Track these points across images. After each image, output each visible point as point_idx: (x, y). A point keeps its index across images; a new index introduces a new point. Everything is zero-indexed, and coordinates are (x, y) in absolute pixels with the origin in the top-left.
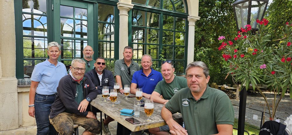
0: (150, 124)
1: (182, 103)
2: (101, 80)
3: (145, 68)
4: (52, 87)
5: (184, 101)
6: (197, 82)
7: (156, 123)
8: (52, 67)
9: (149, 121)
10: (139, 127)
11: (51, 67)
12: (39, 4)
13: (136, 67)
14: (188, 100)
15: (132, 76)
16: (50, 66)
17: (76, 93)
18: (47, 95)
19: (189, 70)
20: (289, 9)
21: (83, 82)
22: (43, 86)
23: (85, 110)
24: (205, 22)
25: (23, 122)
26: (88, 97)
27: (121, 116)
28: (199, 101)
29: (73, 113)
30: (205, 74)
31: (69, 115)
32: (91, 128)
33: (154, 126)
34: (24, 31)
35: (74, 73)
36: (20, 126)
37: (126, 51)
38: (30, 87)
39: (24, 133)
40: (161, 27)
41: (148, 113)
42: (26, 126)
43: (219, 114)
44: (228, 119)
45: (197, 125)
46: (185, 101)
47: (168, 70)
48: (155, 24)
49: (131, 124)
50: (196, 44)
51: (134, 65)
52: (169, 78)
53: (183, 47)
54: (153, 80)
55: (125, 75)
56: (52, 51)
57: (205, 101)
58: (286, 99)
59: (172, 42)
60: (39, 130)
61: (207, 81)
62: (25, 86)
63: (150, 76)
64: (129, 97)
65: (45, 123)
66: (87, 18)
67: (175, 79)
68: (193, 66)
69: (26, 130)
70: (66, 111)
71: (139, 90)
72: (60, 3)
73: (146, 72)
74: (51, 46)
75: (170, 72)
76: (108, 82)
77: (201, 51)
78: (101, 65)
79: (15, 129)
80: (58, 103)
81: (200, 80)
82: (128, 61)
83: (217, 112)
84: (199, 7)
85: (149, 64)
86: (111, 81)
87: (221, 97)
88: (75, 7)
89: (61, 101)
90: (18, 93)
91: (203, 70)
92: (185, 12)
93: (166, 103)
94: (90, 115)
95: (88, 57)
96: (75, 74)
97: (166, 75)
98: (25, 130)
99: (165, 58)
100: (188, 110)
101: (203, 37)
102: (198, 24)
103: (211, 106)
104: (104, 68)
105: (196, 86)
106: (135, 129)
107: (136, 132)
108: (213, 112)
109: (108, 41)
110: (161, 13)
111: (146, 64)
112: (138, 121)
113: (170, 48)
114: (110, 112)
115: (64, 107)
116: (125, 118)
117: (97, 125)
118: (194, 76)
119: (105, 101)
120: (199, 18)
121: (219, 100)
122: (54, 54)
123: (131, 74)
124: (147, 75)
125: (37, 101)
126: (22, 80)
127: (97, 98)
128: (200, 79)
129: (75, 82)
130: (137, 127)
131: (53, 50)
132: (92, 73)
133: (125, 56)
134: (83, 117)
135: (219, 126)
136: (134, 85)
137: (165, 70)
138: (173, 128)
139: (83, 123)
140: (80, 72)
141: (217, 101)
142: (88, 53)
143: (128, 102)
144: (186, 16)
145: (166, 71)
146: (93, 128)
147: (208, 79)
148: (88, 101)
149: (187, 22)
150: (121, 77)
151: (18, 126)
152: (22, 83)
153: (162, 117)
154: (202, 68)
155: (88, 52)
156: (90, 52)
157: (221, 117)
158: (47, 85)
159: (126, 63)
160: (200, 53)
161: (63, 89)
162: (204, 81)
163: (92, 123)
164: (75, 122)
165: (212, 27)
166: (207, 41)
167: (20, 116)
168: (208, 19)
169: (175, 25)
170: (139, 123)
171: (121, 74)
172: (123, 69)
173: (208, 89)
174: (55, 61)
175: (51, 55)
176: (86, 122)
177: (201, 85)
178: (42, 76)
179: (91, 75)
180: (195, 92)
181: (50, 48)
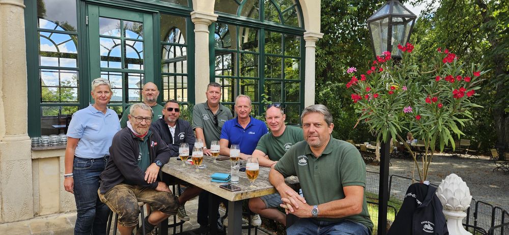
0: (254, 191)
1: (298, 162)
2: (173, 135)
3: (241, 116)
4: (100, 146)
5: (300, 159)
6: (316, 133)
7: (262, 190)
8: (100, 117)
9: (253, 187)
10: (240, 195)
11: (98, 116)
13: (226, 115)
14: (306, 157)
15: (221, 129)
16: (96, 114)
17: (139, 154)
18: (92, 159)
19: (306, 116)
20: (467, 18)
21: (149, 137)
22: (86, 145)
23: (155, 180)
24: (332, 41)
25: (41, 208)
26: (158, 160)
27: (213, 183)
28: (320, 158)
29: (136, 185)
30: (326, 121)
31: (130, 188)
32: (164, 206)
33: (260, 194)
34: (41, 58)
35: (136, 125)
36: (36, 215)
37: (211, 90)
39: (44, 225)
40: (262, 49)
41: (251, 176)
42: (45, 214)
43: (345, 173)
44: (357, 179)
45: (318, 189)
46: (302, 158)
47: (276, 117)
48: (250, 45)
50: (318, 77)
51: (223, 111)
52: (277, 129)
53: (297, 82)
54: (254, 133)
55: (209, 126)
56: (100, 92)
57: (327, 157)
58: (464, 164)
59: (279, 72)
60: (81, 214)
61: (331, 130)
62: (44, 148)
63: (249, 128)
64: (217, 159)
66: (144, 38)
67: (286, 131)
68: (310, 111)
69: (47, 220)
70: (126, 181)
71: (235, 148)
72: (99, 13)
73: (243, 121)
74: (98, 84)
75: (278, 120)
76: (185, 138)
77: (328, 88)
78: (174, 111)
79: (27, 220)
80: (113, 170)
81: (320, 130)
82: (215, 106)
83: (344, 171)
84: (321, 16)
85: (247, 109)
86: (189, 137)
87: (348, 150)
88: (124, 20)
89: (116, 167)
90: (32, 160)
91: (324, 116)
92: (300, 26)
93: (274, 165)
94: (161, 187)
95: (150, 100)
96: (136, 127)
97: (273, 125)
98: (45, 220)
99: (269, 99)
100: (307, 171)
101: (329, 65)
102: (320, 44)
103: (335, 163)
104: (178, 117)
105: (314, 138)
106: (235, 197)
108: (339, 170)
109: (172, 74)
110: (260, 28)
111: (243, 109)
112: (238, 188)
113: (276, 83)
114: (195, 179)
115: (122, 176)
116: (218, 185)
117: (173, 201)
118: (312, 125)
119: (184, 165)
120: (321, 36)
121: (345, 155)
122: (103, 96)
123: (219, 125)
124: (244, 127)
125: (78, 169)
126: (39, 139)
127: (170, 162)
128: (319, 128)
129: (137, 139)
130: (237, 194)
131: (101, 90)
132: (160, 124)
133: (209, 97)
134: (151, 191)
135: (346, 188)
136: (225, 141)
137: (271, 118)
138: (285, 195)
139: (152, 198)
140: (143, 123)
141: (343, 155)
142: (150, 95)
143: (218, 165)
144: (301, 32)
145: (273, 118)
146: (168, 206)
147: (332, 127)
148: (158, 165)
149: (304, 42)
150: (203, 130)
151: (33, 214)
152: (39, 143)
153: (270, 183)
154: (322, 113)
155: (150, 92)
156: (154, 92)
157: (348, 177)
158: (92, 142)
159: (212, 109)
160: (326, 91)
161: (119, 150)
162: (325, 131)
163: (165, 199)
164: (138, 198)
165: (343, 48)
166: (335, 71)
167: (35, 197)
168: (337, 34)
169: (284, 45)
170: (240, 190)
171: (204, 126)
172: (207, 117)
173: (331, 142)
174: (104, 107)
175: (99, 98)
176: (156, 198)
177: (321, 137)
178: (85, 129)
179: (158, 127)
180: (315, 146)
181: (96, 87)
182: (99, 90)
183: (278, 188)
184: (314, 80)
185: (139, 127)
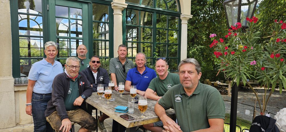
0: (144, 120)
1: (175, 99)
2: (96, 78)
3: (139, 66)
6: (189, 78)
7: (150, 119)
8: (49, 67)
9: (143, 117)
10: (133, 124)
12: (35, 5)
13: (130, 65)
14: (180, 96)
15: (127, 74)
16: (47, 65)
18: (44, 94)
19: (182, 66)
20: (279, 7)
21: (78, 79)
22: (40, 85)
24: (198, 21)
25: (20, 120)
27: (116, 113)
28: (191, 97)
30: (197, 70)
32: (87, 125)
33: (148, 122)
34: (20, 31)
35: (69, 71)
36: (17, 124)
37: (120, 49)
38: (27, 85)
39: (21, 131)
40: (155, 26)
41: (142, 110)
42: (23, 124)
43: (210, 109)
44: (219, 114)
46: (177, 97)
47: (163, 66)
48: (149, 23)
49: (125, 121)
50: (189, 42)
51: (128, 63)
52: (163, 74)
53: (176, 45)
54: (148, 77)
55: (120, 73)
57: (197, 96)
58: (277, 95)
59: (166, 40)
60: (36, 128)
61: (199, 77)
62: (22, 85)
63: (145, 74)
64: (123, 94)
65: (42, 121)
66: (82, 18)
67: (168, 76)
69: (24, 128)
71: (134, 87)
72: (55, 3)
73: (140, 69)
75: (164, 68)
76: (103, 80)
77: (195, 49)
78: (96, 63)
79: (12, 127)
81: (192, 76)
82: (123, 59)
83: (209, 107)
84: (191, 6)
85: (143, 62)
86: (106, 79)
87: (212, 92)
88: (70, 7)
90: (15, 91)
91: (195, 66)
92: (178, 11)
93: (159, 100)
95: (82, 56)
96: (70, 72)
97: (160, 71)
98: (22, 128)
99: (159, 56)
100: (181, 106)
101: (195, 35)
102: (191, 22)
103: (202, 101)
104: (99, 66)
105: (188, 82)
106: (130, 125)
107: (130, 128)
108: (205, 107)
109: (103, 40)
110: (154, 12)
111: (140, 62)
112: (133, 118)
113: (164, 46)
114: (105, 109)
116: (119, 115)
117: (93, 121)
118: (186, 72)
119: (100, 98)
120: (191, 17)
121: (210, 95)
122: (52, 53)
123: (126, 71)
124: (142, 73)
125: (34, 100)
126: (19, 79)
127: (92, 96)
128: (192, 75)
130: (131, 123)
131: (50, 49)
132: (87, 71)
133: (119, 54)
135: (210, 120)
136: (129, 82)
137: (159, 66)
138: (166, 123)
139: (79, 120)
140: (74, 69)
141: (208, 96)
142: (82, 52)
143: (123, 99)
144: (178, 15)
146: (89, 125)
147: (200, 75)
148: (83, 98)
149: (180, 21)
150: (116, 75)
151: (15, 124)
152: (19, 82)
153: (155, 113)
154: (194, 64)
156: (84, 51)
157: (212, 112)
158: (44, 83)
159: (121, 61)
160: (193, 50)
162: (196, 77)
163: (87, 120)
164: (71, 120)
165: (204, 25)
166: (199, 39)
167: (17, 114)
168: (200, 17)
169: (168, 23)
170: (133, 120)
171: (116, 72)
172: (118, 66)
173: (199, 85)
174: (52, 60)
175: (49, 54)
176: (82, 119)
177: (193, 81)
178: (40, 74)
179: (86, 73)
180: (188, 88)
181: (47, 47)
182: (49, 50)
183: (161, 119)
184: (187, 44)
185: (71, 72)
